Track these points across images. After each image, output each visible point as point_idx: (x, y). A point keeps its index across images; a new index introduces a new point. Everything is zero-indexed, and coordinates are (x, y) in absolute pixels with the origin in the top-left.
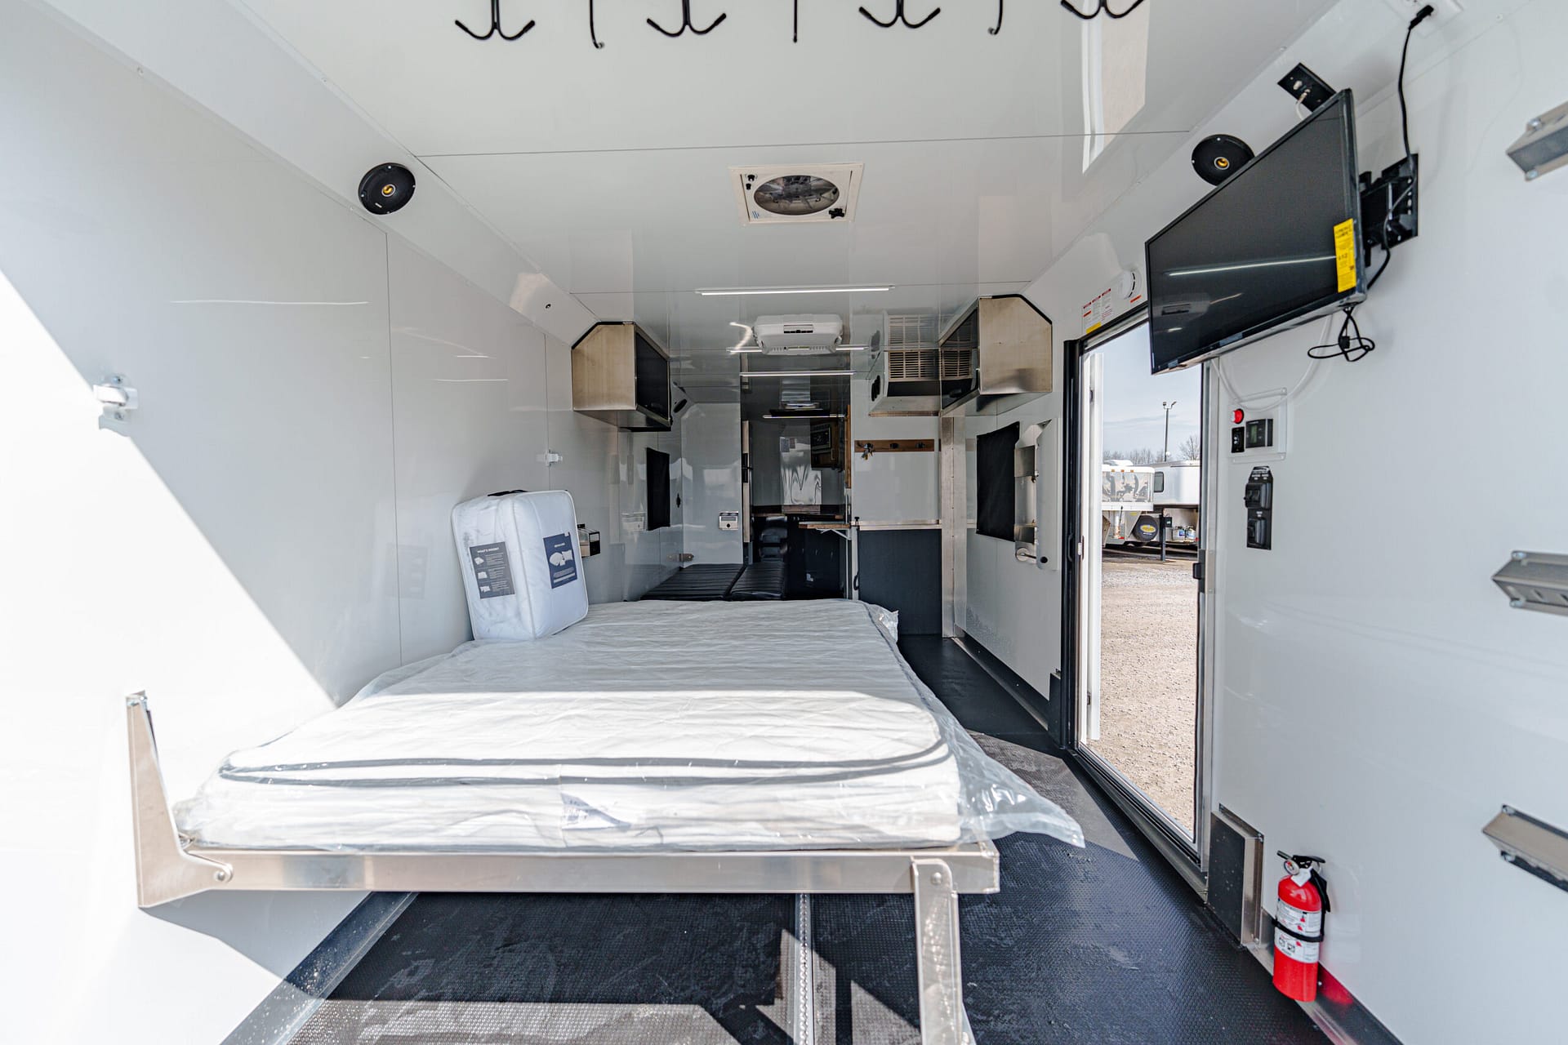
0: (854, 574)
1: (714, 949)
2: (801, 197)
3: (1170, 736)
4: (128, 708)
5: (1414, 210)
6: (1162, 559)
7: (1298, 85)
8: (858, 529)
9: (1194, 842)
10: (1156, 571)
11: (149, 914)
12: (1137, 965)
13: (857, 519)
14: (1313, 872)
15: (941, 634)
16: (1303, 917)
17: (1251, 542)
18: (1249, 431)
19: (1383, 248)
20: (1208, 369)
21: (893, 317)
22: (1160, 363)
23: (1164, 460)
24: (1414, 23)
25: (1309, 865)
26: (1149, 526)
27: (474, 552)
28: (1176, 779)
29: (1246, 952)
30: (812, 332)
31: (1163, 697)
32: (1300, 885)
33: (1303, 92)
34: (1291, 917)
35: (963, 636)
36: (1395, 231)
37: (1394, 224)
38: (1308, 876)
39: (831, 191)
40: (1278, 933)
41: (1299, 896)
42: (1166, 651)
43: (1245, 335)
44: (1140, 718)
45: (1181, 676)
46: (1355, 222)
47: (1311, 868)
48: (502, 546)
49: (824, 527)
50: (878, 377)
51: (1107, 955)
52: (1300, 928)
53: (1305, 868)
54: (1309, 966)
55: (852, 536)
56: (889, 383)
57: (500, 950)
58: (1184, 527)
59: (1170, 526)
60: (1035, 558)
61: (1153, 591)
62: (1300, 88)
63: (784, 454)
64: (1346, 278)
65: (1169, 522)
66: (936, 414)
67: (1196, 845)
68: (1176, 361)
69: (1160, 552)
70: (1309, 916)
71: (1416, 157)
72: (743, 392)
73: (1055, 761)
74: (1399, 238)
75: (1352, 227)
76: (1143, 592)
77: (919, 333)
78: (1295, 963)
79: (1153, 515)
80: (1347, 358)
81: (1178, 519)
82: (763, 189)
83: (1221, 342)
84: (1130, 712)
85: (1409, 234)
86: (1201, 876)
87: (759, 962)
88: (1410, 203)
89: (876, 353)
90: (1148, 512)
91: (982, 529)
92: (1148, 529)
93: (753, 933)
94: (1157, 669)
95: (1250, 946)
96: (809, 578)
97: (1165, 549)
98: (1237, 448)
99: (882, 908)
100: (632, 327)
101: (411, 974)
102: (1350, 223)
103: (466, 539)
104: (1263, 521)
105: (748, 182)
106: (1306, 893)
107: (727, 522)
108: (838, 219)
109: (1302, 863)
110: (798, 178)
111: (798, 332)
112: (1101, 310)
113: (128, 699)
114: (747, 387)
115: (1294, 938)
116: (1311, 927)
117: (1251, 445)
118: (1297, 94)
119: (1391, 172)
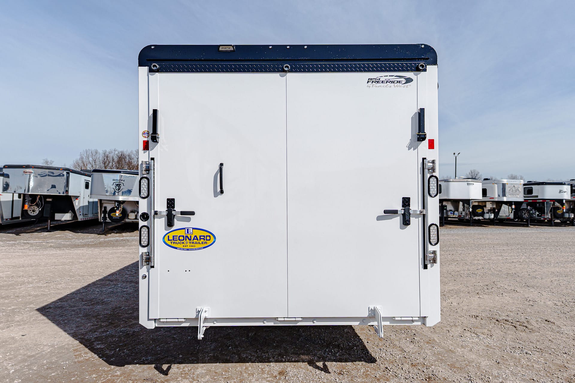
81: (450, 206)
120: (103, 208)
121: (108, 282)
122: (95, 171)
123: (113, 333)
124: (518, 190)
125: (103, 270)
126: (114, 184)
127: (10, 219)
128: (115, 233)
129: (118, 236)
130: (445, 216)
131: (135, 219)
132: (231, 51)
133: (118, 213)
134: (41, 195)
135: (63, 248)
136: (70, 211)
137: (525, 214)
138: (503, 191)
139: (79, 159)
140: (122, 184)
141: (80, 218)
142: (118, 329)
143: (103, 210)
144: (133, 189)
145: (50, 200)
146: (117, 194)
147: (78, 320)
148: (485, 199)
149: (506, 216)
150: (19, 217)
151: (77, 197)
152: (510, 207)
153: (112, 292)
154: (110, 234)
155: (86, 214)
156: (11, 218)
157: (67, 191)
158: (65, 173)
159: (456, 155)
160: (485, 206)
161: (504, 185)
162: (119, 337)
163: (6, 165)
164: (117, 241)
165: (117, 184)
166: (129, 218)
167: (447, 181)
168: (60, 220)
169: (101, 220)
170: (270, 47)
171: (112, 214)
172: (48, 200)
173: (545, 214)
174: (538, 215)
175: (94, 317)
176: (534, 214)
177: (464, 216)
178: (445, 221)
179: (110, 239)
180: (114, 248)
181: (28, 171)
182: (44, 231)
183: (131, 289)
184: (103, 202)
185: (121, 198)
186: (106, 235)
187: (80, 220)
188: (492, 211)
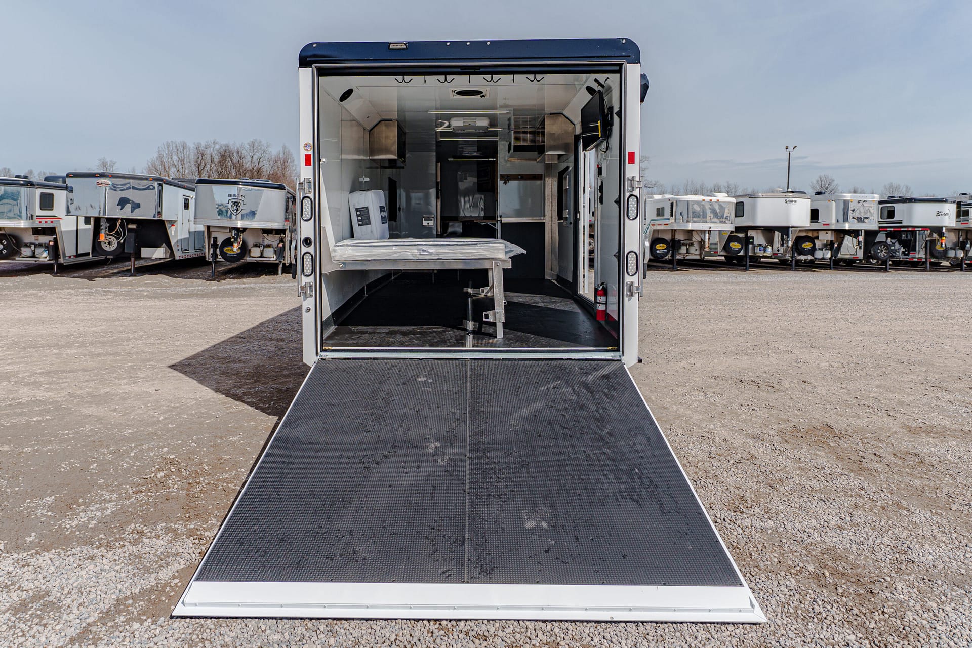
5: (613, 119)
8: (501, 222)
13: (501, 217)
15: (545, 279)
16: (601, 298)
18: (599, 170)
27: (357, 210)
30: (475, 124)
34: (598, 299)
35: (556, 278)
39: (481, 92)
46: (601, 121)
47: (603, 285)
48: (367, 208)
50: (510, 142)
52: (600, 301)
55: (498, 227)
56: (515, 145)
58: (764, 244)
59: (752, 243)
65: (751, 241)
69: (744, 264)
72: (438, 148)
79: (737, 235)
81: (759, 238)
82: (459, 92)
89: (508, 131)
90: (733, 232)
100: (397, 123)
103: (354, 205)
105: (454, 91)
107: (427, 222)
108: (483, 97)
111: (470, 124)
114: (440, 145)
116: (603, 300)
117: (600, 174)
120: (212, 239)
121: (240, 340)
122: (201, 181)
123: (263, 390)
124: (870, 211)
125: (229, 325)
126: (230, 202)
127: (74, 256)
128: (231, 279)
129: (236, 283)
130: (750, 254)
131: (260, 257)
132: (404, 49)
133: (236, 247)
134: (122, 219)
135: (162, 299)
136: (164, 244)
137: (882, 251)
138: (844, 213)
139: (157, 158)
140: (242, 202)
141: (178, 255)
142: (268, 386)
143: (212, 242)
144: (259, 210)
145: (134, 226)
146: (234, 217)
147: (215, 377)
148: (815, 226)
149: (851, 255)
150: (89, 253)
151: (172, 223)
152: (855, 240)
153: (247, 351)
154: (224, 279)
155: (186, 250)
156: (75, 254)
157: (159, 213)
158: (156, 184)
159: (790, 149)
160: (817, 238)
161: (846, 203)
162: (271, 392)
163: (71, 173)
164: (237, 289)
165: (235, 202)
166: (252, 254)
167: (753, 196)
168: (150, 258)
169: (209, 258)
170: (448, 44)
171: (225, 249)
172: (130, 226)
173: (916, 250)
174: (903, 252)
175: (234, 375)
176: (896, 251)
177: (782, 254)
178: (750, 262)
179: (226, 287)
180: (236, 299)
181: (103, 182)
182: (126, 276)
183: (273, 347)
184: (211, 230)
185: (240, 224)
186: (219, 281)
187: (178, 259)
188: (829, 245)
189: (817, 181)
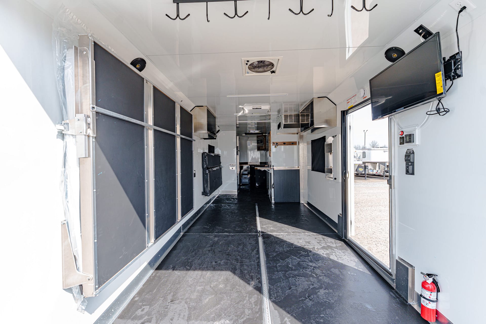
0: (272, 183)
1: (238, 303)
2: (262, 67)
3: (373, 235)
4: (62, 225)
5: (461, 68)
6: (365, 179)
7: (421, 31)
8: (274, 169)
9: (390, 269)
10: (364, 182)
11: (66, 291)
12: (375, 309)
13: (273, 166)
14: (433, 279)
15: (300, 202)
16: (431, 294)
17: (407, 172)
18: (406, 138)
19: (451, 80)
20: (391, 119)
21: (285, 104)
22: (375, 117)
23: (364, 148)
24: (460, 11)
25: (432, 277)
26: (361, 169)
28: (377, 249)
29: (410, 305)
30: (261, 108)
31: (370, 222)
32: (429, 283)
33: (422, 33)
34: (427, 294)
35: (307, 203)
36: (455, 75)
37: (454, 73)
38: (432, 280)
39: (271, 65)
40: (422, 299)
41: (429, 287)
42: (369, 208)
43: (404, 108)
44: (363, 229)
45: (375, 216)
46: (442, 72)
47: (433, 278)
49: (262, 169)
50: (280, 123)
51: (365, 306)
52: (430, 297)
53: (431, 278)
54: (433, 310)
55: (271, 172)
56: (284, 124)
57: (170, 303)
58: (372, 169)
59: (368, 168)
60: (332, 178)
61: (364, 189)
62: (421, 32)
63: (248, 147)
64: (440, 90)
65: (367, 167)
66: (297, 134)
67: (391, 270)
68: (381, 116)
69: (364, 177)
70: (432, 294)
71: (461, 52)
72: (237, 127)
73: (341, 243)
74: (456, 77)
75: (441, 74)
76: (361, 189)
77: (293, 109)
78: (428, 309)
79: (362, 165)
80: (440, 115)
81: (370, 166)
82: (251, 65)
83: (396, 110)
84: (360, 227)
85: (459, 76)
86: (393, 280)
87: (253, 307)
88: (459, 66)
89: (279, 115)
90: (361, 164)
91: (313, 170)
92: (361, 170)
93: (250, 298)
94: (367, 214)
95: (411, 303)
96: (257, 185)
97: (366, 176)
98: (402, 143)
99: (290, 290)
100: (206, 107)
101: (142, 310)
102: (441, 73)
104: (411, 166)
105: (247, 63)
106: (431, 286)
107: (232, 167)
108: (273, 74)
109: (429, 276)
110: (262, 61)
111: (257, 108)
112: (353, 101)
113: (62, 222)
114: (238, 126)
115: (428, 301)
116: (433, 297)
117: (407, 142)
118: (420, 34)
119: (453, 57)
189: (372, 143)
